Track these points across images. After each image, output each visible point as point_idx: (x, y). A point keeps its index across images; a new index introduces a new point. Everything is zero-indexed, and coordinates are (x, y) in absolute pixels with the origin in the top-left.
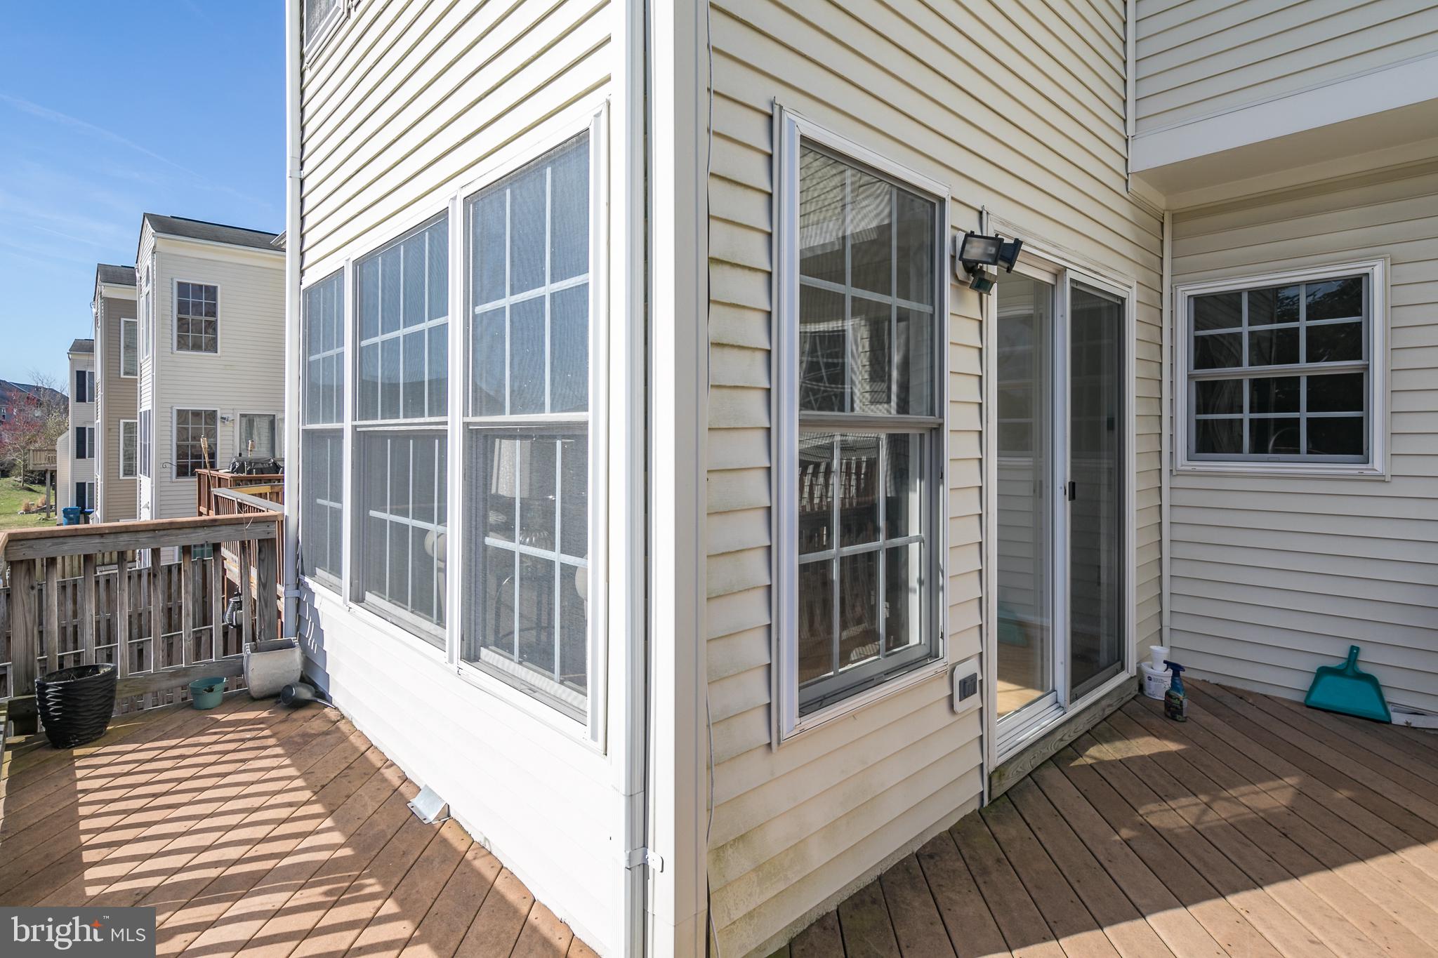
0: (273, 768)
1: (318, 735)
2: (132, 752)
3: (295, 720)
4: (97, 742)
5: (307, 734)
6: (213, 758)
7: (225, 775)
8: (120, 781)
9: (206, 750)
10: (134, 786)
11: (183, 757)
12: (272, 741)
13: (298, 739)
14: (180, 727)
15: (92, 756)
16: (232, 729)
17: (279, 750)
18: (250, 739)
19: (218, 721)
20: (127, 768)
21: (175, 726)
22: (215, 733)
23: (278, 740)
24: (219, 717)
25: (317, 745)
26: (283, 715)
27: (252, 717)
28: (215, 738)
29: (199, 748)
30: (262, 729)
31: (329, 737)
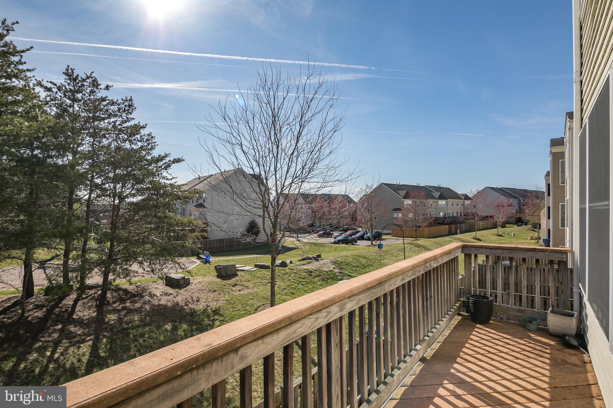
0: (539, 367)
1: (570, 364)
2: (493, 334)
3: (565, 352)
4: (485, 325)
5: (565, 361)
6: (518, 350)
7: (518, 358)
8: (483, 342)
9: (518, 346)
10: (486, 345)
11: (508, 344)
12: (548, 356)
13: (559, 361)
14: (515, 333)
15: (481, 329)
16: (534, 342)
17: (548, 361)
18: (538, 350)
19: (531, 337)
20: (487, 338)
21: (513, 331)
22: (526, 341)
23: (551, 357)
24: (532, 335)
25: (567, 368)
26: (560, 347)
27: (546, 342)
28: (525, 342)
29: (516, 343)
30: (547, 349)
31: (575, 367)
